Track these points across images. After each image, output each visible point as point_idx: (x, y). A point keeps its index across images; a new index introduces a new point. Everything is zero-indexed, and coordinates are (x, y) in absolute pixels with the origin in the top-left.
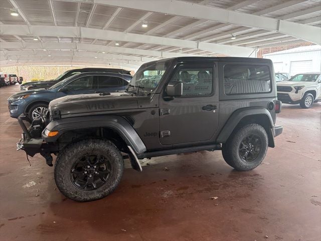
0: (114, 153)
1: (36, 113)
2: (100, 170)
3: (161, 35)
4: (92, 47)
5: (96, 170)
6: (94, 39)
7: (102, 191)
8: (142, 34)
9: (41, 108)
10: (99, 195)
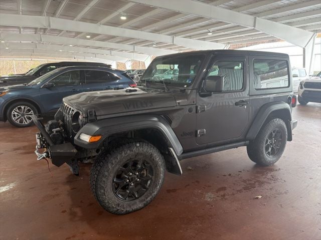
0: (157, 157)
1: (16, 113)
3: (136, 28)
4: (58, 39)
5: (137, 177)
6: (61, 31)
7: (145, 200)
8: (117, 27)
9: (23, 107)
10: (141, 205)
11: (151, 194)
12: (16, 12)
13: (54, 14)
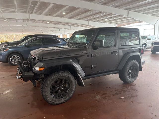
0: (72, 78)
1: (12, 59)
2: (64, 87)
3: (71, 18)
4: (34, 24)
5: (62, 87)
6: (36, 20)
7: (66, 98)
8: (61, 17)
9: (15, 56)
10: (64, 101)
11: (69, 96)
12: (15, 12)
13: (32, 13)
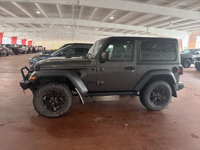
5: (56, 100)
7: (59, 113)
8: (112, 23)
11: (63, 111)
13: (77, 18)
